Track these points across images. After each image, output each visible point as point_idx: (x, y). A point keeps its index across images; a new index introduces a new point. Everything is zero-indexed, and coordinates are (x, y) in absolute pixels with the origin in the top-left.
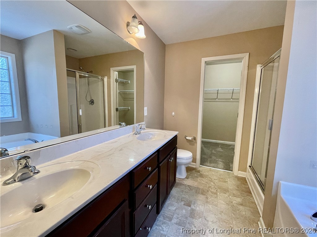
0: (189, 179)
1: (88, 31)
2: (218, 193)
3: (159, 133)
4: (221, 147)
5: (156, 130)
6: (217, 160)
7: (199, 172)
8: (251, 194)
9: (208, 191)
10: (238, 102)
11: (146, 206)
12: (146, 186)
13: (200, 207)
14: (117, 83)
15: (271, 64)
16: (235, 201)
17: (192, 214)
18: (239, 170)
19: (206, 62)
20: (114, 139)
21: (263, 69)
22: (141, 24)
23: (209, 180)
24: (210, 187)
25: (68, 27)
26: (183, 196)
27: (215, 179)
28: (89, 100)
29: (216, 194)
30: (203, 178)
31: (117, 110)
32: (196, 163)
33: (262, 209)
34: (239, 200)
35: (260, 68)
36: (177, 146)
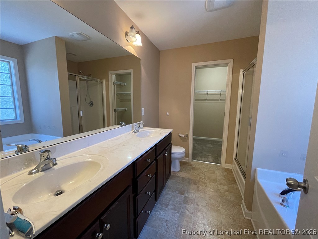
0: (183, 172)
1: (88, 38)
2: (208, 183)
3: (155, 130)
4: (211, 144)
5: (153, 129)
6: (207, 154)
7: (191, 165)
8: (236, 182)
9: (199, 181)
10: (225, 102)
11: (146, 193)
12: (146, 176)
13: (192, 195)
14: (115, 86)
15: (251, 69)
16: (222, 188)
17: (186, 201)
18: (226, 163)
19: (196, 67)
20: (116, 136)
21: (245, 74)
22: (138, 33)
23: (200, 172)
24: (201, 178)
25: (69, 34)
26: (178, 186)
27: (205, 171)
28: (89, 102)
29: (206, 183)
30: (195, 170)
31: (115, 111)
32: (188, 158)
33: (244, 192)
34: (225, 188)
35: (242, 72)
36: (171, 142)
